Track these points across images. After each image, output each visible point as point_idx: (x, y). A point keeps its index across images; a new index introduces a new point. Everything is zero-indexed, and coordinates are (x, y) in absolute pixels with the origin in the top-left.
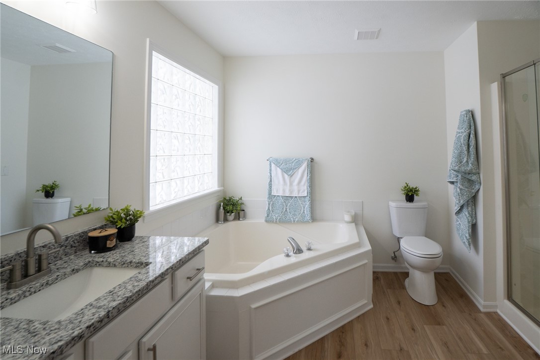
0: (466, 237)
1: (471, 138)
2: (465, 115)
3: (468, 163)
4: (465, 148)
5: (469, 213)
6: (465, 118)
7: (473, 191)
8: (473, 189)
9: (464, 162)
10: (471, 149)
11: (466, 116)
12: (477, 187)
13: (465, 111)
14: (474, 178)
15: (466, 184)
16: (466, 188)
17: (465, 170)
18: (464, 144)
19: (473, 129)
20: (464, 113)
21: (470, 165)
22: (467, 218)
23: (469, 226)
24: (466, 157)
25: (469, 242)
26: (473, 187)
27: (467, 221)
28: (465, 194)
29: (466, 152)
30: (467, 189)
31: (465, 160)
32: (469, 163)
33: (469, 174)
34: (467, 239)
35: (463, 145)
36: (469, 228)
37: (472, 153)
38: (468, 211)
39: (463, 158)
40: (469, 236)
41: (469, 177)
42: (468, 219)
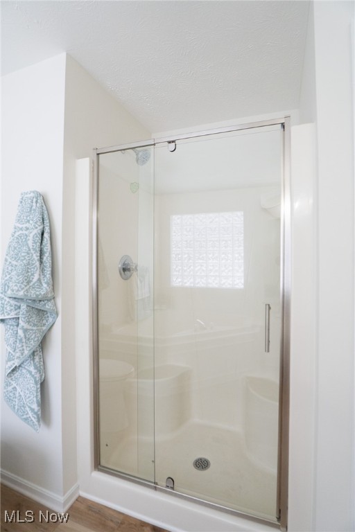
0: (32, 410)
1: (45, 239)
2: (34, 200)
3: (41, 283)
4: (36, 257)
5: (36, 368)
6: (34, 204)
7: (44, 328)
8: (44, 325)
9: (35, 280)
10: (45, 258)
11: (37, 202)
12: (51, 320)
13: (34, 192)
14: (48, 306)
15: (35, 319)
16: (35, 325)
17: (37, 296)
18: (34, 249)
19: (48, 224)
20: (32, 195)
21: (45, 285)
22: (33, 376)
23: (37, 389)
24: (38, 272)
25: (38, 415)
26: (45, 321)
27: (32, 381)
28: (33, 337)
29: (38, 264)
30: (35, 328)
31: (36, 277)
32: (43, 282)
33: (40, 301)
34: (36, 413)
35: (32, 251)
36: (37, 392)
37: (48, 264)
38: (35, 365)
39: (33, 275)
40: (38, 406)
41: (39, 306)
42: (35, 378)
